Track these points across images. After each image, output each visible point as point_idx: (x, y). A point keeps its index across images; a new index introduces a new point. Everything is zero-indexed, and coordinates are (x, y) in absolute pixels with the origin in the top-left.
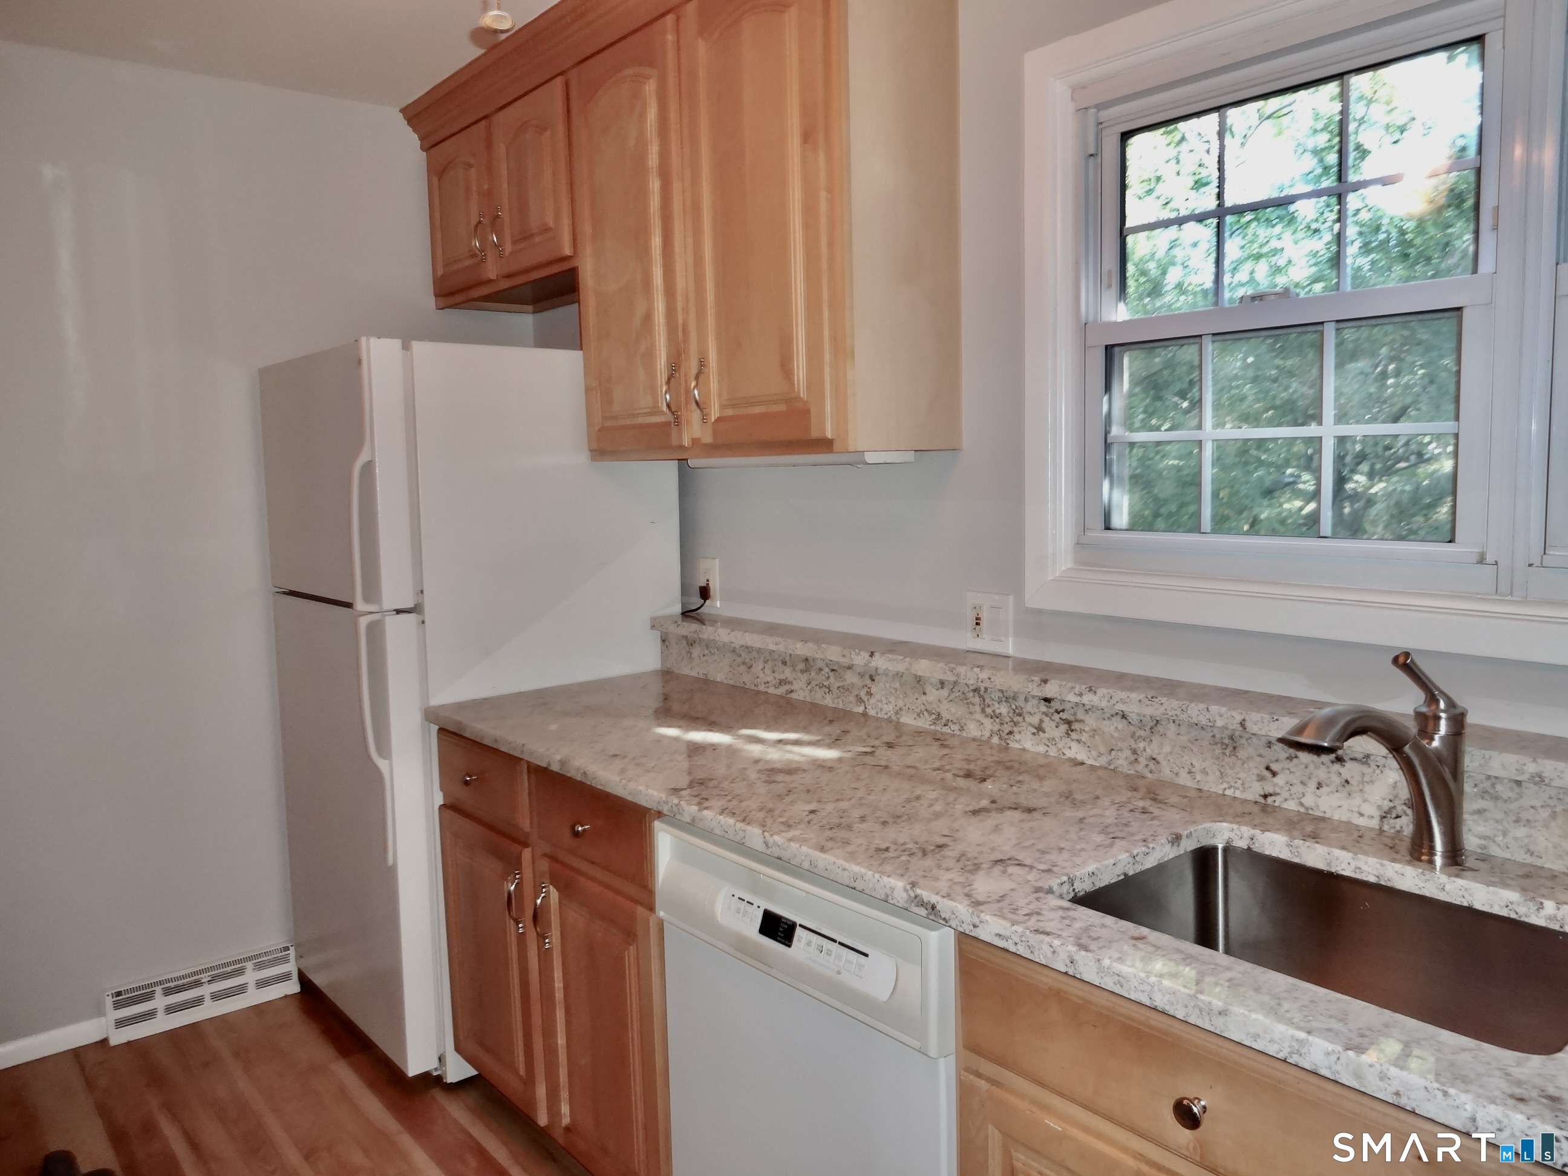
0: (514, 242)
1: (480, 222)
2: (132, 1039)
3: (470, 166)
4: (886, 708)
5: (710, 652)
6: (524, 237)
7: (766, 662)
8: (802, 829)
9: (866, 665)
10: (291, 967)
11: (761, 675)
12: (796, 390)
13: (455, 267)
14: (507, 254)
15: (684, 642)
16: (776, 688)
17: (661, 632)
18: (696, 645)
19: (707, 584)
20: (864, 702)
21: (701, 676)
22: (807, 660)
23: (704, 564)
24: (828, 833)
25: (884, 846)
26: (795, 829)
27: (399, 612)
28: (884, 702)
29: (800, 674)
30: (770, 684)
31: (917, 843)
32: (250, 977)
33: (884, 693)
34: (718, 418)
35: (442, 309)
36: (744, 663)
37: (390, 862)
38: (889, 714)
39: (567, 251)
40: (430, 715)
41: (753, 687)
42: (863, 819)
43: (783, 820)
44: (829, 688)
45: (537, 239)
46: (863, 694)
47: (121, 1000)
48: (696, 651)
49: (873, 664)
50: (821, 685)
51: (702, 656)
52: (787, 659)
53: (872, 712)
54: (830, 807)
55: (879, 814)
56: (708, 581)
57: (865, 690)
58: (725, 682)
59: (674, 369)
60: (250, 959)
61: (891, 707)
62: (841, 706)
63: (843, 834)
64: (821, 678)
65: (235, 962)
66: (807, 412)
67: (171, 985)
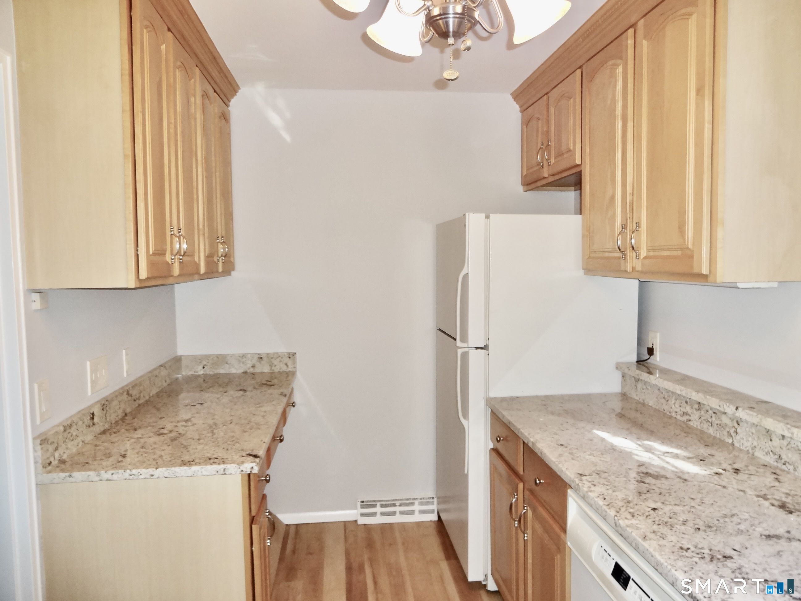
0: (555, 158)
1: (541, 148)
2: (366, 523)
3: (538, 119)
4: (746, 444)
5: (646, 388)
6: (560, 155)
7: (676, 399)
8: (640, 520)
9: (733, 415)
10: (434, 507)
11: (673, 406)
12: (686, 243)
13: (531, 171)
14: (552, 164)
15: (633, 379)
16: (681, 416)
17: (622, 372)
18: (639, 382)
19: (653, 347)
20: (732, 437)
21: (641, 400)
22: (699, 403)
23: (651, 335)
24: (655, 527)
25: (685, 547)
26: (636, 520)
27: (477, 348)
28: (745, 439)
29: (695, 411)
30: (678, 413)
31: (710, 550)
32: (417, 507)
33: (745, 434)
34: (645, 257)
35: (526, 191)
36: (664, 398)
37: (466, 472)
38: (748, 448)
39: (578, 162)
40: (490, 402)
41: (668, 413)
42: (685, 522)
43: (632, 510)
44: (711, 423)
45: (565, 156)
46: (732, 432)
47: (364, 504)
48: (640, 385)
49: (737, 415)
50: (707, 420)
51: (642, 389)
52: (688, 400)
53: (737, 444)
54: (667, 509)
55: (698, 521)
56: (653, 344)
57: (734, 429)
58: (654, 406)
59: (624, 227)
60: (417, 499)
61: (749, 444)
62: (718, 436)
63: (665, 530)
64: (707, 416)
65: (411, 499)
66: (692, 257)
67: (384, 503)
